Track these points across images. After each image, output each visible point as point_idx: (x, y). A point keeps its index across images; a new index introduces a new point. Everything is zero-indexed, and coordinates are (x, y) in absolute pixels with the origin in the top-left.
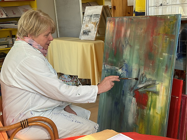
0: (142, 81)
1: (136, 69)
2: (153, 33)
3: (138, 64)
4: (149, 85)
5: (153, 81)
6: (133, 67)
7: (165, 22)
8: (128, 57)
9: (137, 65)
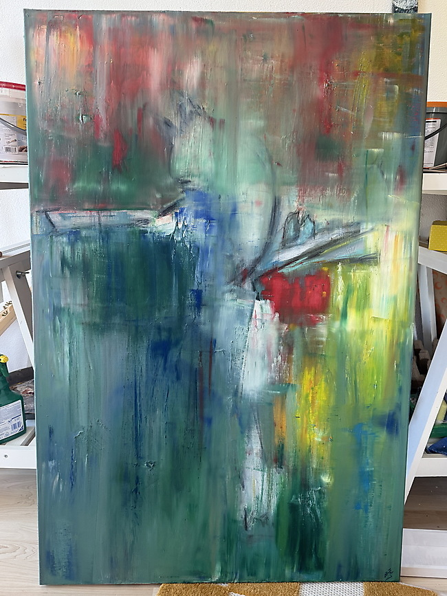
0: (296, 237)
1: (258, 203)
2: (326, 70)
3: (267, 184)
4: (333, 243)
5: (348, 226)
6: (241, 198)
7: (378, 36)
8: (207, 165)
9: (263, 187)
